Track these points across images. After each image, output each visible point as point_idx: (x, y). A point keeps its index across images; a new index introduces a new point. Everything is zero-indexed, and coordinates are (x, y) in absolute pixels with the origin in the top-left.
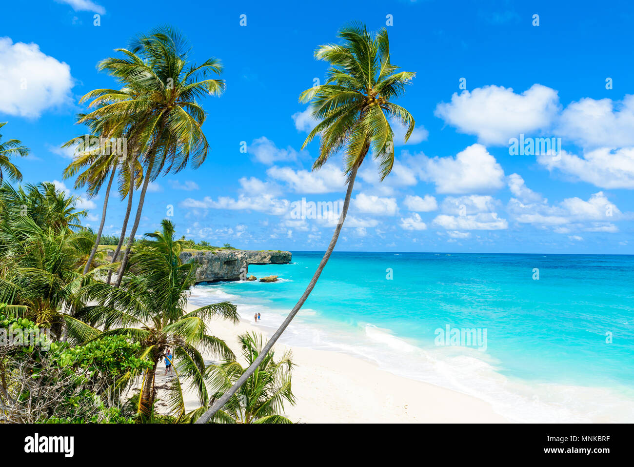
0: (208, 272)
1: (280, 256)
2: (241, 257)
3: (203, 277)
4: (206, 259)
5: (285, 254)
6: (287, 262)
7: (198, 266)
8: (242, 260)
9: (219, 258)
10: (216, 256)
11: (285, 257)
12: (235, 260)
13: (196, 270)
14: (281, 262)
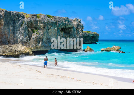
0: (44, 39)
1: (88, 36)
2: (77, 25)
3: (40, 45)
4: (41, 23)
5: (93, 34)
6: (95, 42)
7: (33, 32)
8: (77, 28)
9: (56, 23)
10: (53, 20)
11: (93, 37)
12: (70, 28)
13: (32, 35)
14: (89, 42)
